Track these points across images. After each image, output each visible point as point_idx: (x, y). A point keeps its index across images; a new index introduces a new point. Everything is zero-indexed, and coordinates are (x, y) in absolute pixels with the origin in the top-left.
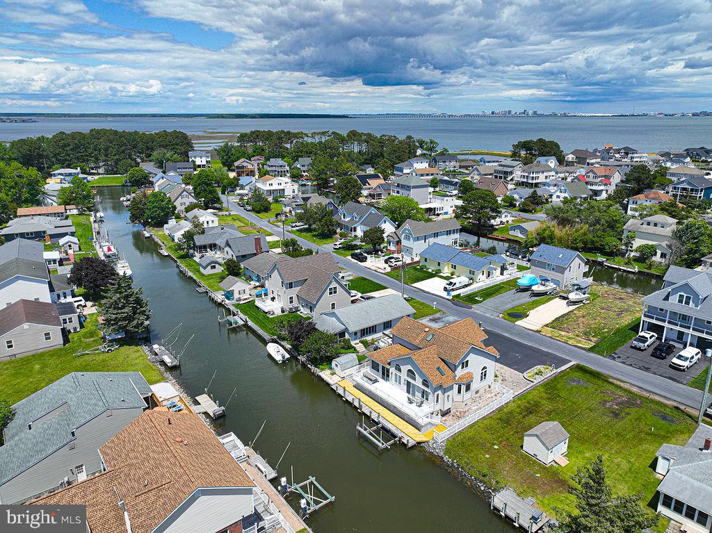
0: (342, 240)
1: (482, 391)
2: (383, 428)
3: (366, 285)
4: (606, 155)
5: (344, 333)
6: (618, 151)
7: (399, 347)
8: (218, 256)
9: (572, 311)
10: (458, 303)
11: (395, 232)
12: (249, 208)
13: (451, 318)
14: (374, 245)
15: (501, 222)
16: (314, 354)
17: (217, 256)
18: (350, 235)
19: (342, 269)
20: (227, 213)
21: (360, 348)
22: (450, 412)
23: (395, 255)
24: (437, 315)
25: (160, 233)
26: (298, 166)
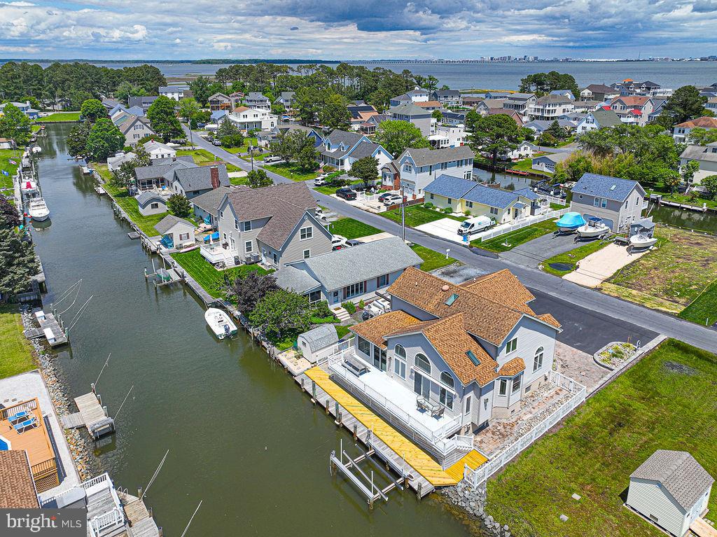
0: (326, 175)
1: (534, 387)
2: (376, 456)
3: (354, 228)
4: (626, 91)
5: (319, 292)
6: (639, 86)
7: (401, 315)
8: (165, 193)
9: (638, 260)
10: (479, 251)
11: (392, 163)
12: (217, 142)
13: (472, 272)
14: (366, 178)
15: (520, 155)
16: (270, 326)
17: (163, 193)
18: (336, 170)
19: (323, 208)
20: (191, 148)
21: (343, 315)
22: (488, 425)
23: (393, 192)
24: (452, 267)
25: (104, 169)
26: (282, 101)
